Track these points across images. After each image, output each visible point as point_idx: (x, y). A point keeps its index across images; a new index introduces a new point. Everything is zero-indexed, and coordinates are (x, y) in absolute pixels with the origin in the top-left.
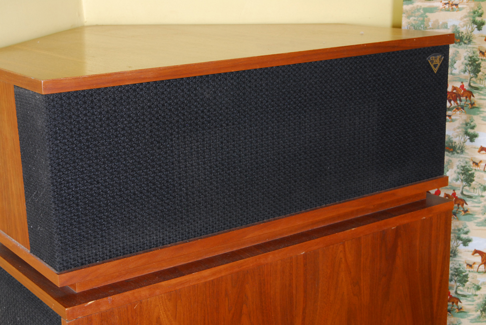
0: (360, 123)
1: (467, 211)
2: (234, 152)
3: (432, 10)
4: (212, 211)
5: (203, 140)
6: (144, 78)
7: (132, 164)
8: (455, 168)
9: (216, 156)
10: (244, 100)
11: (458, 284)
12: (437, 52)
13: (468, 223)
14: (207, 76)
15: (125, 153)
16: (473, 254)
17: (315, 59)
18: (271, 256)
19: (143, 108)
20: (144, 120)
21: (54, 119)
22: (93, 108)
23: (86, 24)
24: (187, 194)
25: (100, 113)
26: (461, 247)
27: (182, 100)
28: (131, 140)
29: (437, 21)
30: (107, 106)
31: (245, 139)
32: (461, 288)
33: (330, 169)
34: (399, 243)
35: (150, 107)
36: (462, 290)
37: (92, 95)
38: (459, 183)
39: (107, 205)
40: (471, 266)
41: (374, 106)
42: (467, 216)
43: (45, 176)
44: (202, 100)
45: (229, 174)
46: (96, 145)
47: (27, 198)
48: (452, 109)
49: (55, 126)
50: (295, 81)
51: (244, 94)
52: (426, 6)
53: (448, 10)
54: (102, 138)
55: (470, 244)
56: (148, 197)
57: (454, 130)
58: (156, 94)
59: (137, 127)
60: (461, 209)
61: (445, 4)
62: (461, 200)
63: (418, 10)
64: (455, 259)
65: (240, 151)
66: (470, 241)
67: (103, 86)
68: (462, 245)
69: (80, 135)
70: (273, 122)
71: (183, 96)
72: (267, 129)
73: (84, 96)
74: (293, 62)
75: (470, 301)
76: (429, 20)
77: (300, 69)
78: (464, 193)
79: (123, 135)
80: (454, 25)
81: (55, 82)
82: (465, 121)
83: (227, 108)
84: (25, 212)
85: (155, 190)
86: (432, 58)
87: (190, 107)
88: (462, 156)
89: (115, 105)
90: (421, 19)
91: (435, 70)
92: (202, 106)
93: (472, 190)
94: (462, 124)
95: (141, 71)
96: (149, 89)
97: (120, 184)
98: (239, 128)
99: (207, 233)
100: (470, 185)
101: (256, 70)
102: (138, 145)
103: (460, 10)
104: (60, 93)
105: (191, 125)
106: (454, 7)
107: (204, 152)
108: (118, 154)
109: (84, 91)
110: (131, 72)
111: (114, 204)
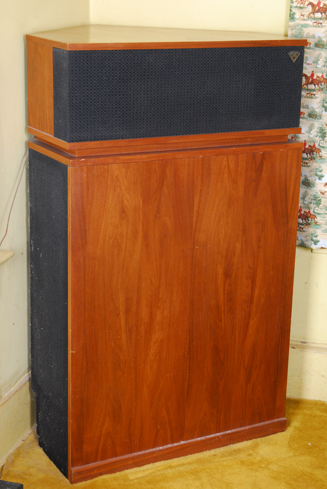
0: (242, 87)
1: (321, 156)
2: (165, 93)
3: (306, 26)
4: (150, 125)
5: (148, 85)
6: (118, 48)
7: (109, 92)
8: (316, 129)
9: (154, 94)
10: (172, 65)
11: (315, 206)
12: (295, 50)
13: (322, 165)
14: (152, 50)
15: (105, 86)
16: (325, 186)
17: (214, 47)
18: (182, 154)
19: (116, 63)
20: (116, 70)
21: (72, 64)
22: (91, 60)
23: (91, 24)
24: (137, 113)
25: (95, 63)
26: (318, 181)
27: (137, 61)
28: (109, 79)
29: (309, 33)
30: (98, 60)
31: (171, 87)
32: (317, 208)
33: (222, 111)
34: (265, 163)
35: (120, 63)
36: (318, 210)
37: (91, 54)
38: (318, 138)
39: (95, 112)
40: (323, 194)
41: (252, 78)
42: (321, 160)
43: (65, 93)
44: (148, 62)
45: (161, 106)
46: (91, 80)
47: (54, 106)
48: (316, 90)
49: (72, 67)
50: (202, 58)
51: (172, 62)
52: (302, 23)
53: (316, 27)
54: (95, 76)
55: (323, 179)
56: (116, 111)
57: (317, 104)
58: (124, 57)
59: (113, 73)
60: (318, 156)
61: (314, 23)
62: (318, 149)
63: (298, 26)
64: (313, 188)
65: (168, 93)
66: (323, 176)
67: (97, 49)
68: (318, 179)
69: (84, 73)
70: (188, 80)
71: (138, 60)
72: (185, 83)
73: (87, 54)
74: (201, 47)
75: (322, 217)
76: (304, 33)
77: (205, 52)
78: (320, 145)
79: (105, 76)
80: (319, 37)
81: (74, 45)
82: (323, 98)
83: (162, 69)
84: (53, 115)
85: (120, 107)
86: (291, 53)
87: (141, 66)
88: (320, 121)
89: (102, 60)
90: (299, 31)
91: (294, 61)
92: (148, 66)
93: (325, 143)
94: (321, 100)
95: (116, 44)
96: (120, 54)
97: (102, 102)
98: (168, 81)
99: (147, 137)
100: (324, 140)
101: (179, 49)
102: (113, 82)
103: (323, 27)
104: (76, 51)
105: (141, 75)
106: (320, 25)
107: (148, 91)
108: (102, 86)
109: (87, 51)
110: (112, 44)
111: (98, 112)
